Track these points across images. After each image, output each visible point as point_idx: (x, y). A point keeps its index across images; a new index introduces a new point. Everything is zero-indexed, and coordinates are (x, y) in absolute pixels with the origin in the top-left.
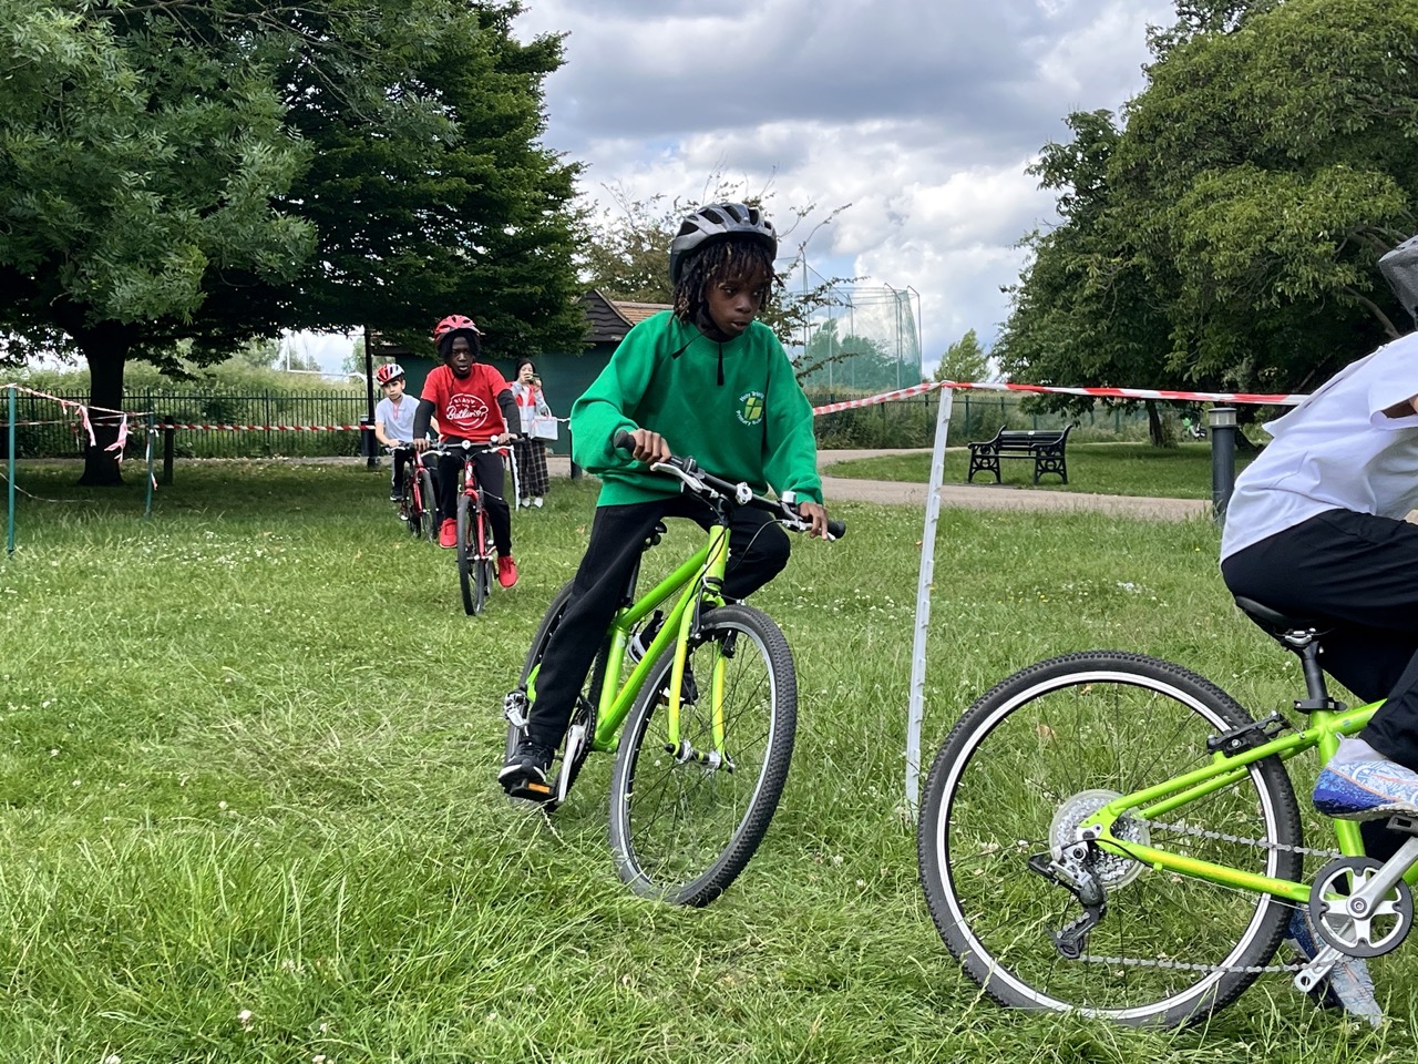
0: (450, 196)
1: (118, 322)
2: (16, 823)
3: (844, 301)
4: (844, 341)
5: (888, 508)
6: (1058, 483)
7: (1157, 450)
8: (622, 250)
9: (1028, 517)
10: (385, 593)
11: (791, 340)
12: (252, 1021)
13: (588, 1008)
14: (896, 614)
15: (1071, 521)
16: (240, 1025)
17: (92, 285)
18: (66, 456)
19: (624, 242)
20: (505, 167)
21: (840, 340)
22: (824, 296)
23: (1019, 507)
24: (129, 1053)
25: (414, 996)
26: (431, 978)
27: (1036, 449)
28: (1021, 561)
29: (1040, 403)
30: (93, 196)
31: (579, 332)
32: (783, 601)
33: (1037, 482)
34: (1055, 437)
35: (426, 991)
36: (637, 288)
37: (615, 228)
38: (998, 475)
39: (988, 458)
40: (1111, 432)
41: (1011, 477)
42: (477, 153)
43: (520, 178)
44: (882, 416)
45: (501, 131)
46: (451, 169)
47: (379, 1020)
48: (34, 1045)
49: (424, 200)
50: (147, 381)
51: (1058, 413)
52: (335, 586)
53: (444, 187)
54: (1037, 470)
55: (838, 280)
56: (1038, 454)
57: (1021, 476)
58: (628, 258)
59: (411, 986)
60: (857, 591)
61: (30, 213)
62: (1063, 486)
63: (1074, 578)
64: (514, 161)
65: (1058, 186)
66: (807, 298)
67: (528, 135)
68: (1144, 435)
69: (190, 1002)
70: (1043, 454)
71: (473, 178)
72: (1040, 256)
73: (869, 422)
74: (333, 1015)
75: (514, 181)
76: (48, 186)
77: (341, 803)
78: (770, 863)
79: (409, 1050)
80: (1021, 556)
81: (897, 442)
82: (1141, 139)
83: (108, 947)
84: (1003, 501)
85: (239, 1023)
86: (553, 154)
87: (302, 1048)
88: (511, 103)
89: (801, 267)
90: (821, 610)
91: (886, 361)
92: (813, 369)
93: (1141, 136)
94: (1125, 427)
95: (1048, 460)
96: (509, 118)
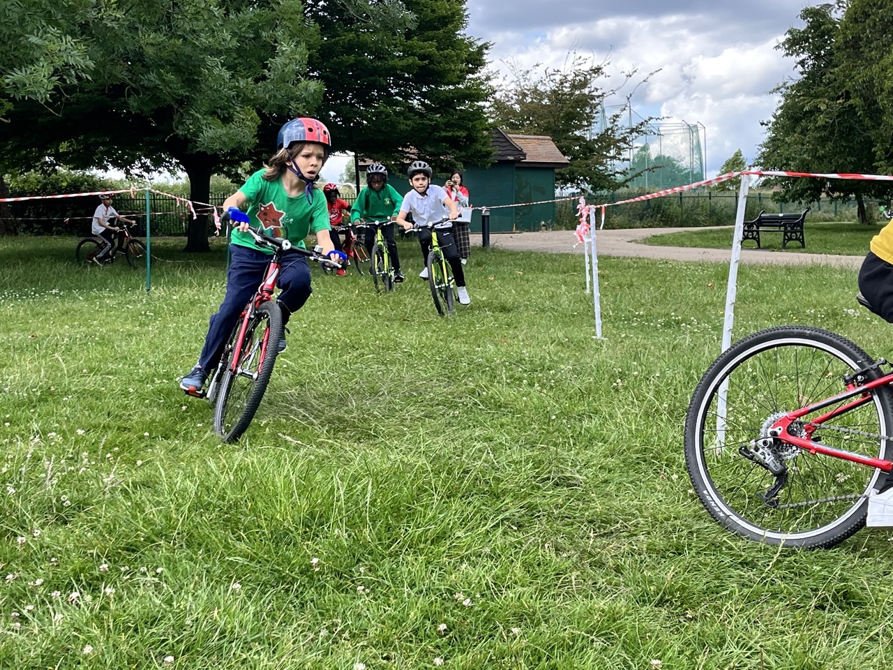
0: (408, 68)
1: (205, 153)
2: (166, 448)
3: (656, 132)
4: (656, 159)
5: (688, 264)
6: (799, 248)
7: (864, 226)
8: (513, 102)
9: (781, 269)
10: (374, 316)
11: (622, 158)
12: (318, 564)
13: (524, 562)
14: (698, 328)
15: (809, 271)
16: (312, 567)
17: (190, 129)
18: (176, 235)
19: (514, 97)
20: (442, 50)
21: (653, 158)
22: (643, 129)
23: (774, 263)
24: (246, 583)
25: (415, 552)
26: (425, 542)
27: (784, 225)
28: (778, 295)
29: (784, 197)
30: (189, 73)
31: (488, 154)
32: (624, 321)
33: (784, 247)
34: (797, 217)
35: (423, 549)
36: (523, 125)
37: (509, 88)
38: (758, 242)
39: (752, 231)
40: (833, 215)
41: (767, 245)
42: (424, 41)
43: (452, 57)
44: (681, 206)
45: (440, 26)
46: (408, 52)
47: (394, 566)
48: (190, 576)
49: (392, 71)
50: (223, 188)
51: (797, 202)
52: (343, 311)
53: (404, 62)
54: (784, 239)
55: (651, 118)
56: (786, 228)
57: (773, 243)
58: (517, 106)
59: (413, 546)
60: (673, 314)
61: (152, 85)
62: (802, 250)
63: (815, 307)
64: (448, 46)
65: (798, 55)
66: (632, 131)
67: (457, 28)
68: (854, 218)
69: (280, 553)
70: (789, 229)
71: (422, 57)
72: (786, 100)
73: (672, 210)
74: (367, 563)
75: (448, 59)
76: (162, 67)
77: (359, 439)
78: (631, 479)
79: (415, 585)
80: (778, 292)
81: (691, 222)
82: (856, 21)
83: (228, 520)
84: (763, 259)
85: (311, 566)
86: (472, 40)
87: (349, 583)
88: (445, 9)
89: (628, 111)
90: (649, 326)
91: (682, 171)
92: (636, 176)
93: (856, 18)
94: (841, 212)
95: (792, 233)
96: (445, 17)
